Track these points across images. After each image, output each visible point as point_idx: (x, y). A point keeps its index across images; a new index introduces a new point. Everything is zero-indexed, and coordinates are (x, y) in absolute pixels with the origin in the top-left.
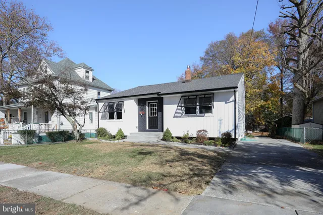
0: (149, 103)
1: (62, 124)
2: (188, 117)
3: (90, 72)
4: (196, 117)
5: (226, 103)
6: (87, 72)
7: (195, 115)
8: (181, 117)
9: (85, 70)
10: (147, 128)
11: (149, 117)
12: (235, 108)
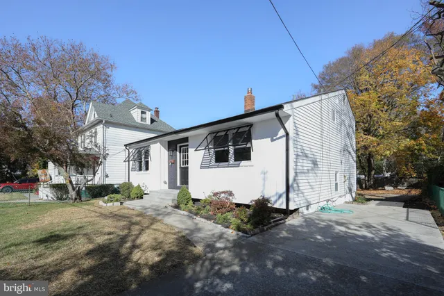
0: (180, 147)
1: (107, 176)
2: (218, 167)
3: (147, 112)
4: (228, 167)
5: (272, 140)
6: (142, 113)
7: (227, 163)
8: (209, 167)
9: (140, 111)
10: (178, 184)
11: (180, 168)
12: (287, 150)
